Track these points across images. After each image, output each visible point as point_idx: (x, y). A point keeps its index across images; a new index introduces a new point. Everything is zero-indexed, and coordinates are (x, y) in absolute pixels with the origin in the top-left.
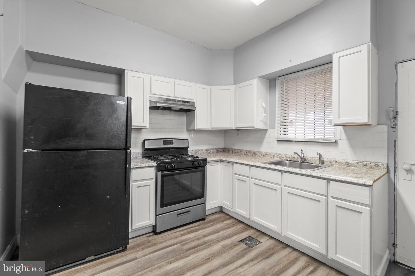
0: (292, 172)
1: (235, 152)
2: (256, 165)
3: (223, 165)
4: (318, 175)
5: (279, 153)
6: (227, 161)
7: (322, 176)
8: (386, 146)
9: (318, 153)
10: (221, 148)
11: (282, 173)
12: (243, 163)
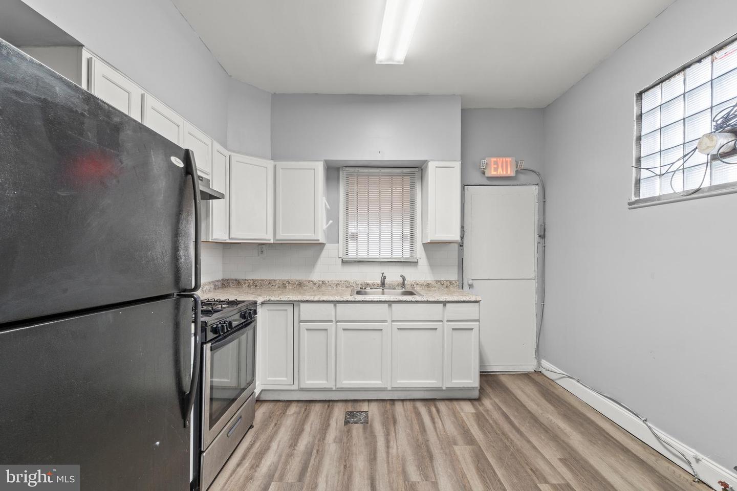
0: (405, 301)
1: (256, 286)
2: (349, 300)
3: (268, 310)
4: (436, 300)
5: (345, 279)
6: (284, 301)
7: (439, 300)
8: (457, 264)
9: (402, 276)
10: (218, 281)
11: (390, 306)
12: (321, 299)
